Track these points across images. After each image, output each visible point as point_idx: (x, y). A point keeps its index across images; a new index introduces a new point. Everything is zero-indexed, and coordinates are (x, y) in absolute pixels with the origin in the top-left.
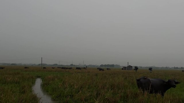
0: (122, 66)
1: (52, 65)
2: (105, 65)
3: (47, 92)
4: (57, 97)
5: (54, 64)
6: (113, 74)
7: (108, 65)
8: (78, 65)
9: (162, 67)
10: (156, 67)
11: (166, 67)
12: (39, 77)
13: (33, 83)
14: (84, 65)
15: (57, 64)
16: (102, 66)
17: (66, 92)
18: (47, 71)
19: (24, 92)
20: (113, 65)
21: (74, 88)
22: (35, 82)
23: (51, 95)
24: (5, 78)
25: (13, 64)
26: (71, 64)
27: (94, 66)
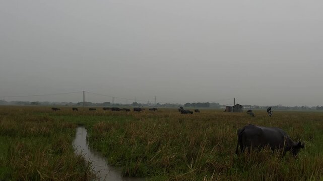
0: (223, 106)
1: (101, 104)
2: (194, 104)
3: (99, 150)
4: (118, 161)
5: (104, 103)
6: (209, 119)
7: (199, 104)
8: (145, 103)
9: (295, 107)
10: (284, 107)
11: (303, 107)
12: (81, 125)
13: (74, 136)
14: (157, 103)
15: (109, 103)
16: (187, 105)
17: (132, 151)
18: (93, 115)
19: (61, 151)
20: (207, 105)
21: (147, 144)
22: (75, 134)
23: (106, 156)
24: (25, 126)
25: (33, 103)
26: (134, 103)
27: (174, 105)
